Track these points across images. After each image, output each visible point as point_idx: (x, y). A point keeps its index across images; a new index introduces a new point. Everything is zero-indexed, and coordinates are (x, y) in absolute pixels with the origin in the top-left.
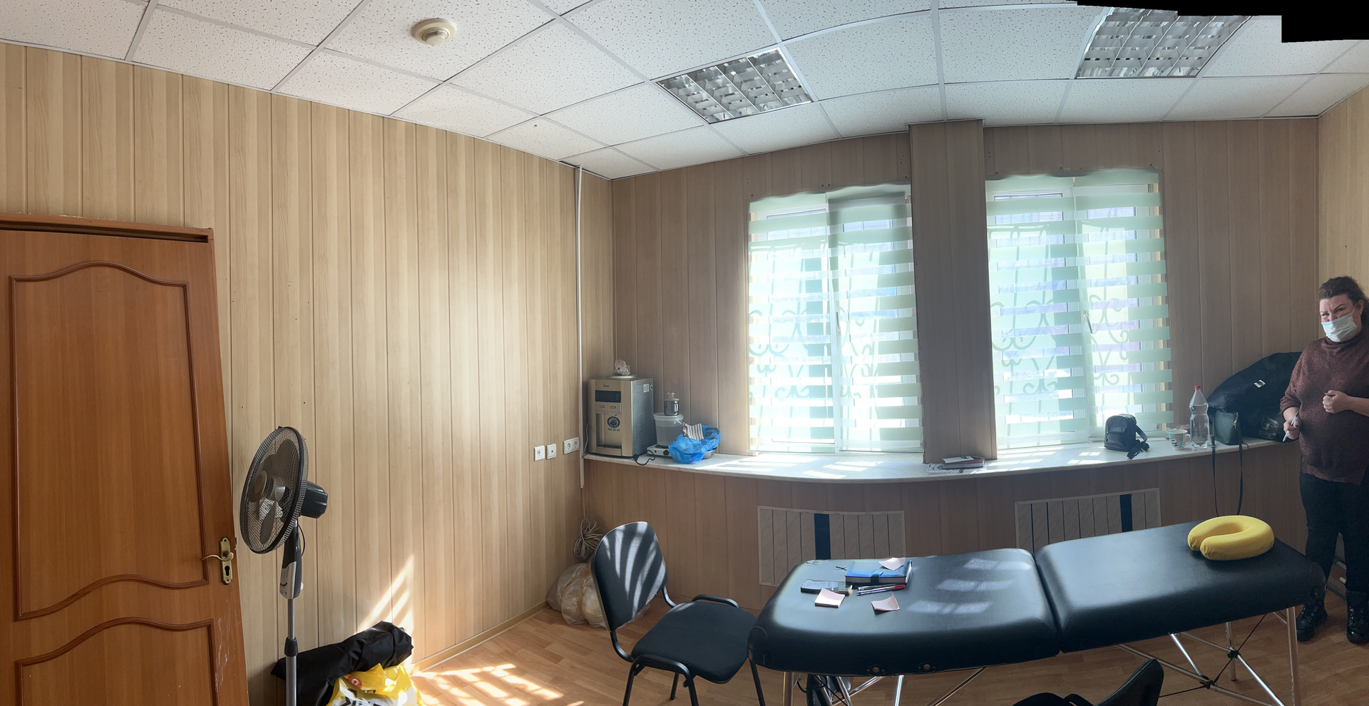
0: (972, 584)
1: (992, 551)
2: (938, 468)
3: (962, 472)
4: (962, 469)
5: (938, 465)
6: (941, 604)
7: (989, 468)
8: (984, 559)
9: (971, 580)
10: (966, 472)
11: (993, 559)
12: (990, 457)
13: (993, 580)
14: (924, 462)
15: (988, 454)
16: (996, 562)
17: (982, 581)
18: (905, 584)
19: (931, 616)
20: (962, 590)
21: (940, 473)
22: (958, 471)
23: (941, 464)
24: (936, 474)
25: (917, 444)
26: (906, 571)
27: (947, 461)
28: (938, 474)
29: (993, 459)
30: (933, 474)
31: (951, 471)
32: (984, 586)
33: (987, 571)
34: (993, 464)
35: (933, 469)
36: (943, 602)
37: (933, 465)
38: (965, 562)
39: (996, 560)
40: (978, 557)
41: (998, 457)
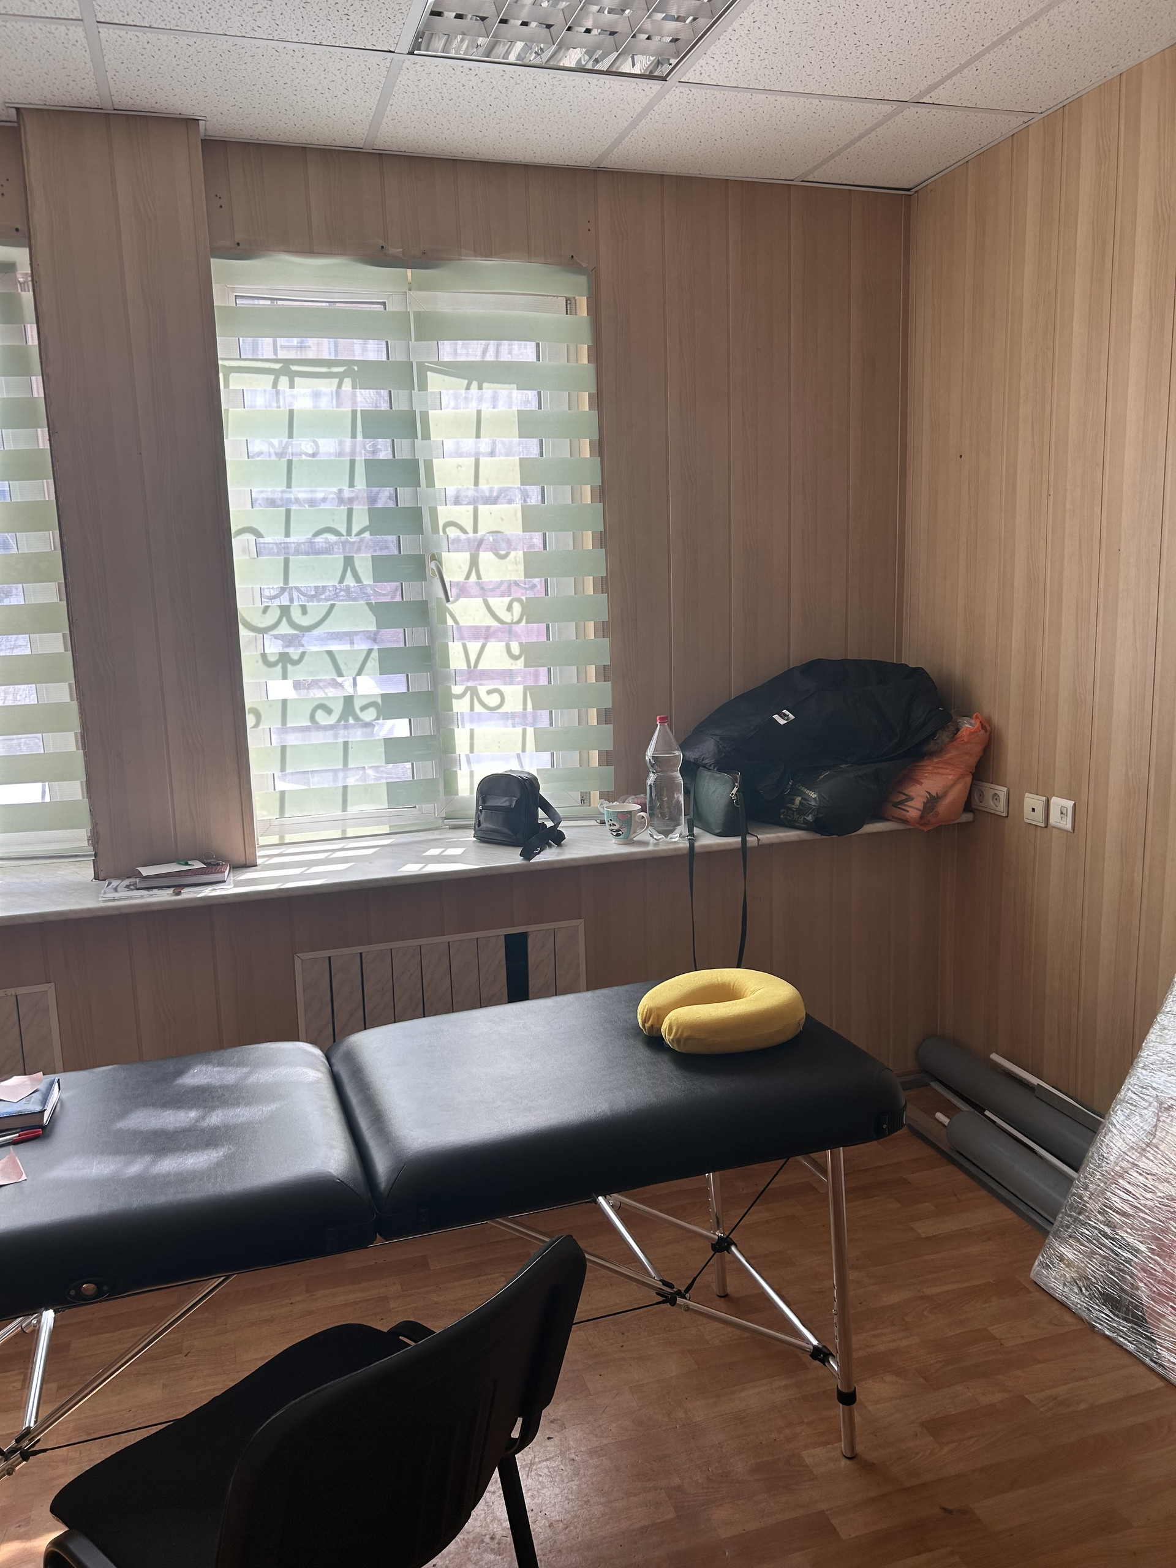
0: (193, 1114)
1: (239, 1049)
2: (127, 887)
3: (179, 894)
4: (178, 888)
5: (127, 882)
6: (123, 1157)
7: (237, 884)
8: (221, 1064)
9: (191, 1108)
10: (188, 894)
11: (240, 1064)
12: (242, 861)
13: (238, 1104)
14: (97, 878)
15: (238, 856)
16: (245, 1070)
17: (213, 1108)
18: (43, 1128)
19: (99, 1184)
20: (171, 1127)
21: (131, 898)
22: (171, 891)
23: (132, 880)
24: (120, 899)
25: (79, 837)
26: (44, 1101)
27: (146, 871)
28: (125, 899)
29: (249, 865)
30: (114, 900)
31: (155, 891)
32: (216, 1118)
33: (224, 1087)
34: (248, 875)
35: (116, 890)
36: (125, 1154)
37: (115, 883)
38: (180, 1073)
39: (247, 1065)
40: (209, 1062)
41: (259, 861)
